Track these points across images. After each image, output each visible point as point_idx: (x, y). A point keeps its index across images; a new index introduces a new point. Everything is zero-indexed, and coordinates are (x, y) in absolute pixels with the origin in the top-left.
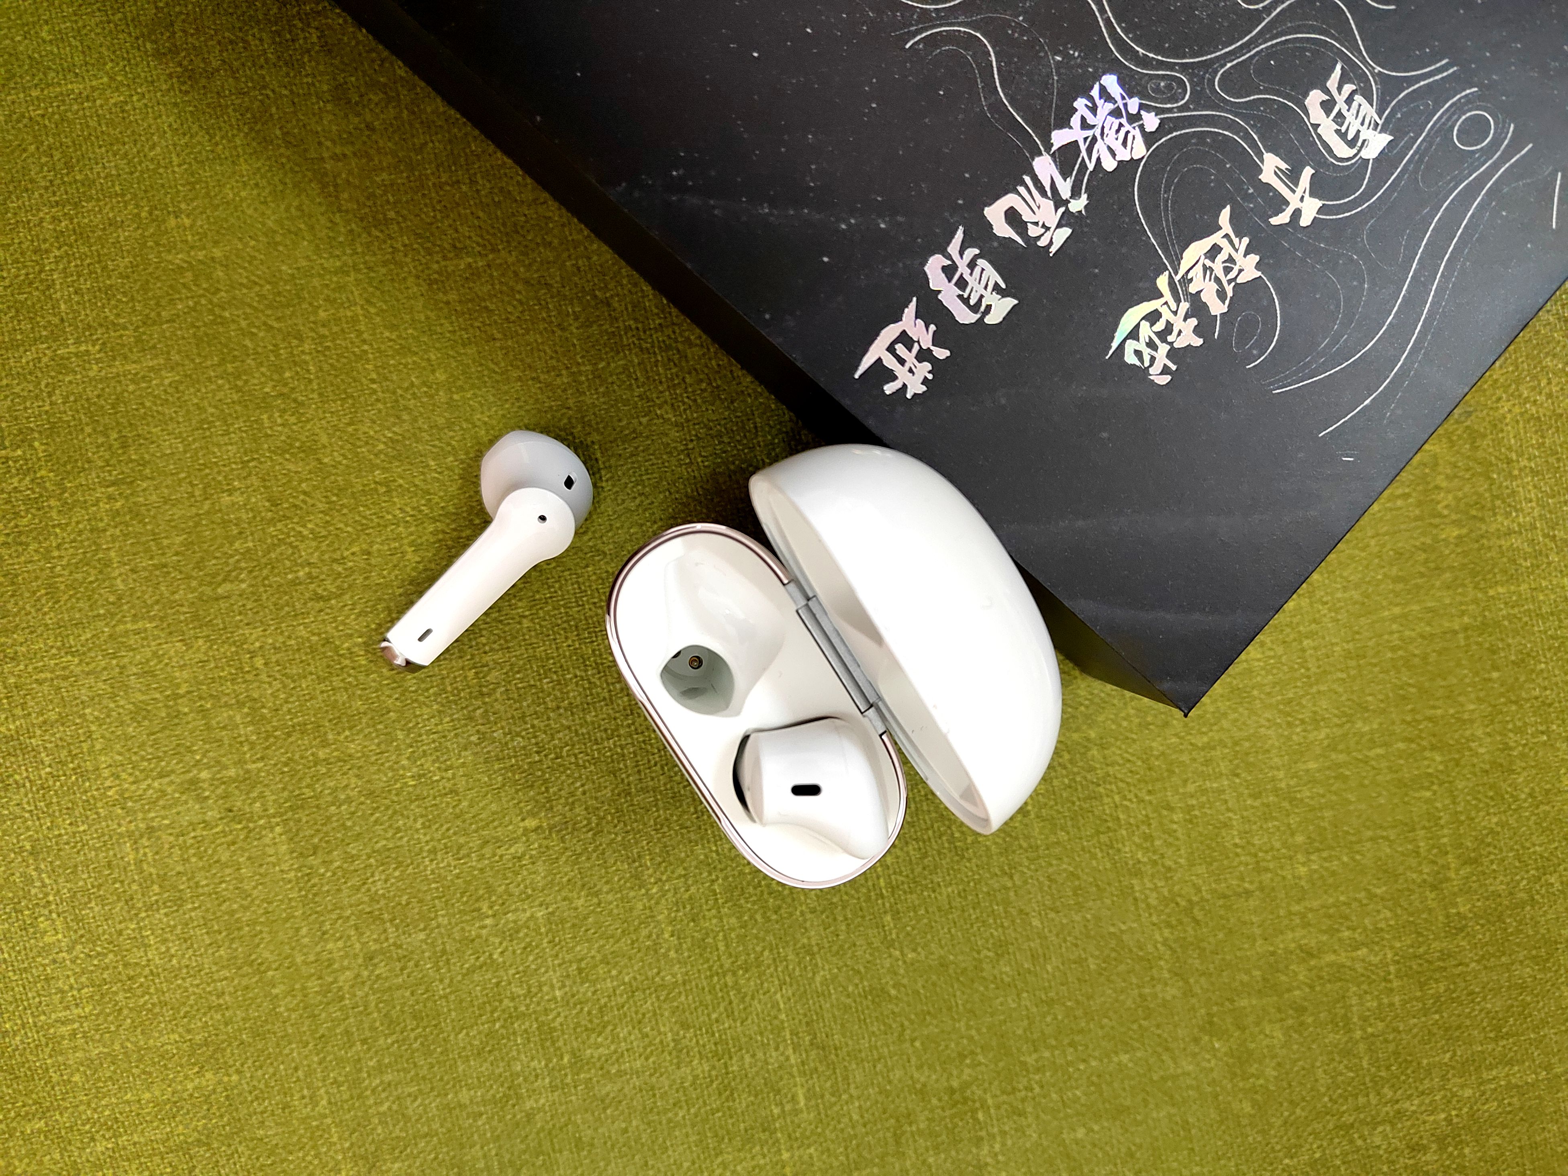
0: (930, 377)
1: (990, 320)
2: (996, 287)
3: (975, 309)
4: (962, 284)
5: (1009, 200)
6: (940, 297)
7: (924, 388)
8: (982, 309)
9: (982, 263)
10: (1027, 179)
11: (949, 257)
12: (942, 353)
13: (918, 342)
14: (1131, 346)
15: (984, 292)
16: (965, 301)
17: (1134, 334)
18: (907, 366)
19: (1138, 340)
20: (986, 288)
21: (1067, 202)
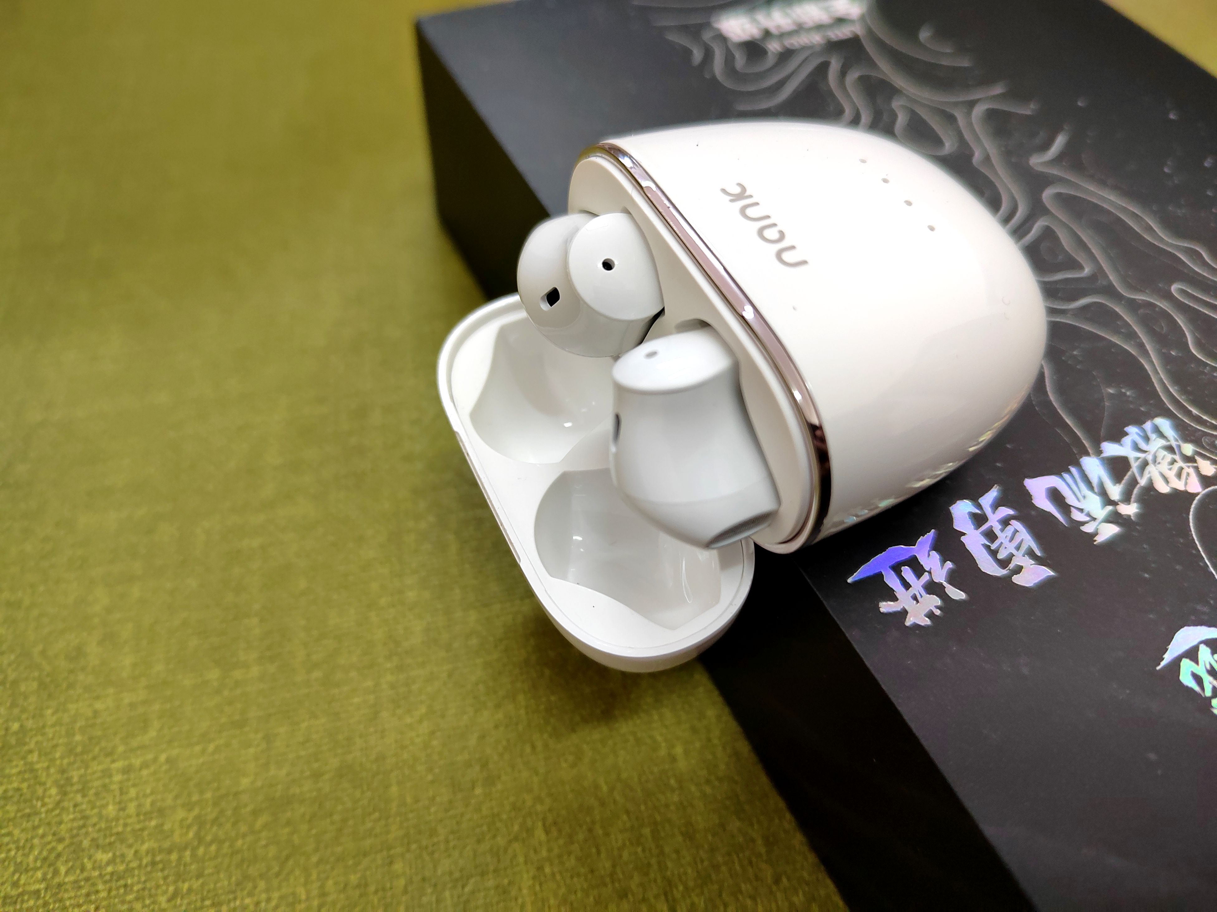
0: (938, 612)
1: (1017, 579)
2: (1031, 553)
3: (1003, 563)
4: (991, 536)
5: (1052, 481)
6: (963, 538)
7: (927, 622)
8: (1011, 566)
9: (1016, 525)
10: (1073, 470)
11: (979, 506)
12: (957, 594)
13: (930, 572)
14: (1186, 665)
15: (1014, 552)
16: (994, 553)
17: (1192, 654)
18: (911, 591)
19: (1197, 662)
20: (1018, 548)
21: (1114, 503)
